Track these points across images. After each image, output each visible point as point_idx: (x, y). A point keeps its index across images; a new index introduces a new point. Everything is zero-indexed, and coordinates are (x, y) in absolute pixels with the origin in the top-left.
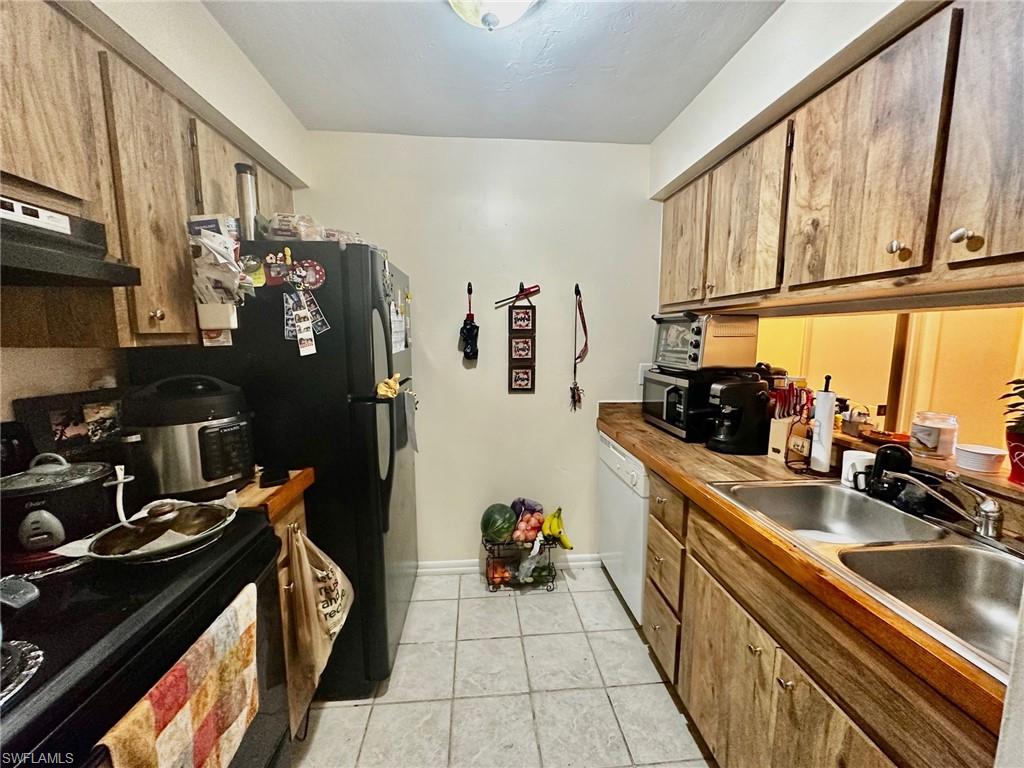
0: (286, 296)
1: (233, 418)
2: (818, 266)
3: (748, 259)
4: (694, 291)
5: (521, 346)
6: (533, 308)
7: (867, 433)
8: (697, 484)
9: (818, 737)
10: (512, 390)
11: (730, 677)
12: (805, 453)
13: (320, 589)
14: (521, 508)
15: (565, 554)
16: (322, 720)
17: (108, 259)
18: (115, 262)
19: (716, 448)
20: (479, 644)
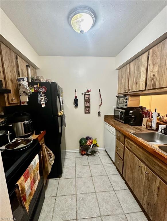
0: (38, 94)
1: (29, 121)
2: (154, 85)
3: (138, 83)
4: (126, 90)
5: (87, 103)
6: (90, 95)
7: (164, 121)
8: (127, 133)
9: (154, 183)
10: (85, 113)
11: (135, 172)
12: (151, 126)
13: (49, 156)
14: (88, 138)
15: (97, 148)
16: (49, 182)
17: (3, 88)
18: (4, 88)
19: (131, 125)
20: (80, 167)
